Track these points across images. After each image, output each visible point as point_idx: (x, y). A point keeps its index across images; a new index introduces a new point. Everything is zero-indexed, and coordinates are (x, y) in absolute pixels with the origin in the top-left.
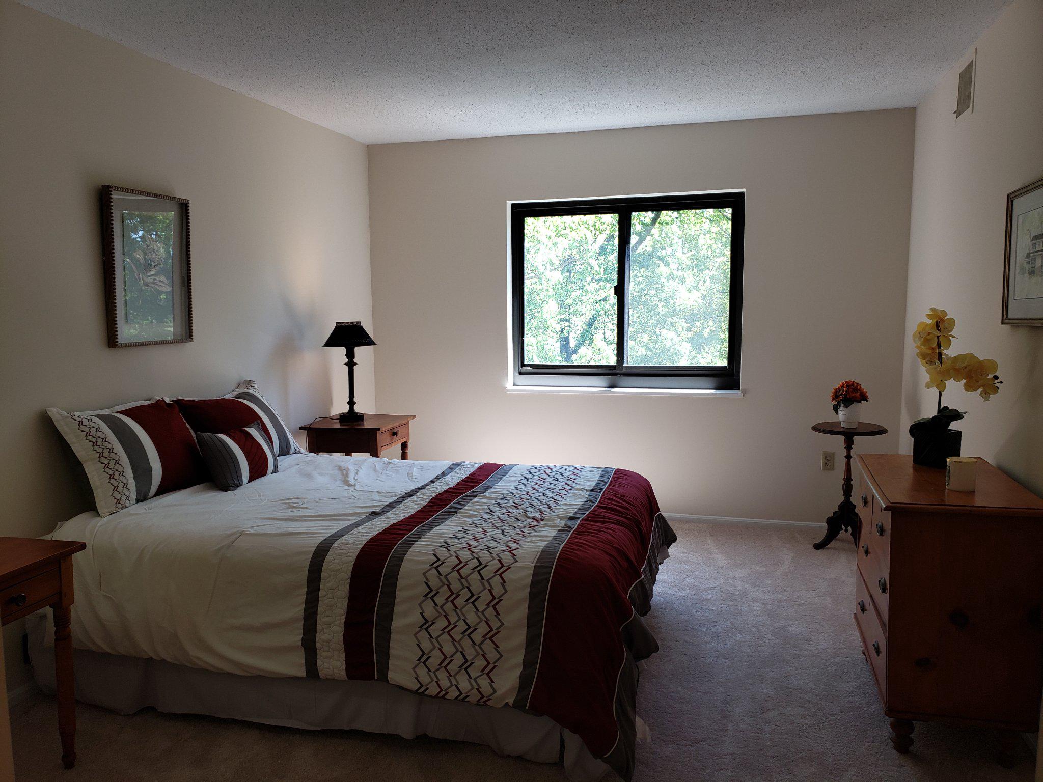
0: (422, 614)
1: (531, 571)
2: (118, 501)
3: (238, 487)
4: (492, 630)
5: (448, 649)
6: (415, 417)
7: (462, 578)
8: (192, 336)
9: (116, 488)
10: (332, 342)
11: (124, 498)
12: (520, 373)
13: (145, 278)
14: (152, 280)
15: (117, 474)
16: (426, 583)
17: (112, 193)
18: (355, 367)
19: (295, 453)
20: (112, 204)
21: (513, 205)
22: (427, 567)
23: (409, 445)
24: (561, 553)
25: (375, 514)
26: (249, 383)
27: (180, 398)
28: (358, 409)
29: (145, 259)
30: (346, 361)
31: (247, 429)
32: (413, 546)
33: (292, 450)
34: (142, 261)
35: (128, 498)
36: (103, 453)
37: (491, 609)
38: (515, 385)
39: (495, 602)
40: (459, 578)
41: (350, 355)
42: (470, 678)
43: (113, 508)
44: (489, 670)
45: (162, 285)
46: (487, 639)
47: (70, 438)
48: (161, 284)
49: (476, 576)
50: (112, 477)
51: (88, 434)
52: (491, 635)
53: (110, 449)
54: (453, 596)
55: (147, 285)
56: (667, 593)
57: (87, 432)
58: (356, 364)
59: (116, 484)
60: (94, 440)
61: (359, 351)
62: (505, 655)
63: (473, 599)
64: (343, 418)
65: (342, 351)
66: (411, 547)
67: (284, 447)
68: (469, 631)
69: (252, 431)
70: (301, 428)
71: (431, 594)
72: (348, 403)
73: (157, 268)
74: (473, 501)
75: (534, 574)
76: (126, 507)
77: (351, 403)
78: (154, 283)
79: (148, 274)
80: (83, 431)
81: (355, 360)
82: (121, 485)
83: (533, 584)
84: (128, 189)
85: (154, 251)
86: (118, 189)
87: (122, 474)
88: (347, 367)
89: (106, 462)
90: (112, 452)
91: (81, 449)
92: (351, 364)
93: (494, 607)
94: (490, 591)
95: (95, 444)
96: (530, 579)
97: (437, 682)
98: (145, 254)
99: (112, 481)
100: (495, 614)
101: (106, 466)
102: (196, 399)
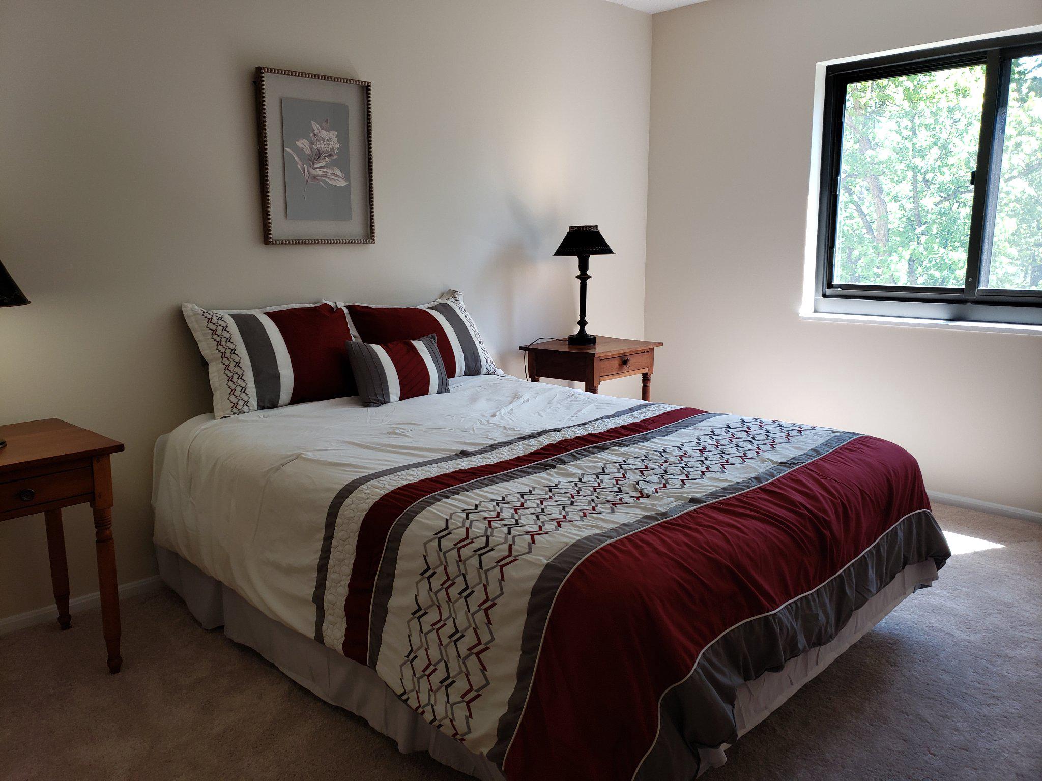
0: (416, 596)
1: (539, 571)
2: (235, 405)
3: (383, 404)
4: (480, 643)
5: (434, 654)
6: (661, 344)
7: (461, 560)
8: (374, 236)
9: (232, 392)
10: (564, 250)
11: (241, 403)
12: (824, 296)
13: (311, 170)
14: (320, 173)
15: (236, 376)
16: (425, 557)
17: (263, 75)
18: (588, 281)
19: (489, 373)
20: (264, 87)
21: (829, 68)
22: (430, 534)
23: (653, 378)
24: (597, 552)
25: (464, 454)
26: (453, 294)
27: (356, 304)
28: (589, 330)
29: (311, 149)
30: (579, 273)
31: (414, 342)
32: (437, 503)
33: (484, 370)
34: (308, 151)
35: (246, 403)
36: (226, 353)
37: (482, 613)
38: (815, 311)
39: (488, 605)
40: (458, 559)
41: (584, 266)
42: (448, 701)
43: (228, 412)
44: (471, 698)
45: (335, 178)
46: (473, 653)
47: (198, 336)
48: (333, 177)
49: (474, 561)
50: (230, 379)
51: (214, 332)
52: (479, 650)
53: (232, 350)
54: (448, 582)
55: (315, 178)
56: (941, 631)
57: (214, 331)
58: (590, 277)
59: (233, 387)
60: (218, 339)
61: (594, 260)
62: (492, 684)
63: (467, 593)
64: (572, 340)
65: (575, 260)
66: (432, 504)
67: (472, 365)
68: (456, 636)
69: (420, 345)
70: (521, 348)
71: (427, 573)
72: (579, 323)
73: (327, 159)
74: (596, 455)
75: (542, 577)
76: (245, 413)
77: (582, 323)
78: (323, 176)
79: (316, 166)
80: (210, 329)
81: (589, 273)
82: (239, 389)
83: (536, 591)
84: (285, 71)
85: (323, 140)
86: (271, 70)
87: (241, 377)
88: (579, 281)
89: (227, 363)
90: (234, 353)
91: (207, 348)
92: (584, 277)
93: (486, 610)
94: (485, 586)
95: (219, 343)
96: (532, 583)
97: (417, 693)
98: (312, 143)
99: (230, 384)
100: (487, 622)
101: (227, 367)
102: (373, 306)
